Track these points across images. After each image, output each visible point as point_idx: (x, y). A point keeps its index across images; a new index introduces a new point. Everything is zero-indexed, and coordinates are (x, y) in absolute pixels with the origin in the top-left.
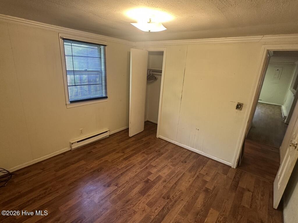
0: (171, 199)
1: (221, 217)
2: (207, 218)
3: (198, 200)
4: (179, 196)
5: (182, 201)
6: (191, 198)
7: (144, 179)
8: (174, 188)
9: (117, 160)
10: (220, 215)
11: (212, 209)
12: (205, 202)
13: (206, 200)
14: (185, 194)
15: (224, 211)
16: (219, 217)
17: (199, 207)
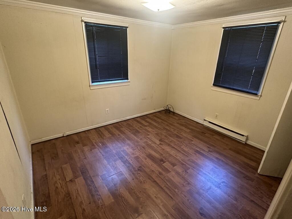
0: (138, 171)
1: (101, 203)
2: (107, 191)
3: (128, 193)
4: (138, 178)
5: (132, 179)
6: (133, 188)
7: (165, 159)
8: (149, 178)
9: (193, 146)
10: (104, 204)
11: (113, 200)
12: (123, 199)
13: (125, 201)
14: (138, 184)
15: (104, 213)
16: (102, 202)
17: (120, 189)
